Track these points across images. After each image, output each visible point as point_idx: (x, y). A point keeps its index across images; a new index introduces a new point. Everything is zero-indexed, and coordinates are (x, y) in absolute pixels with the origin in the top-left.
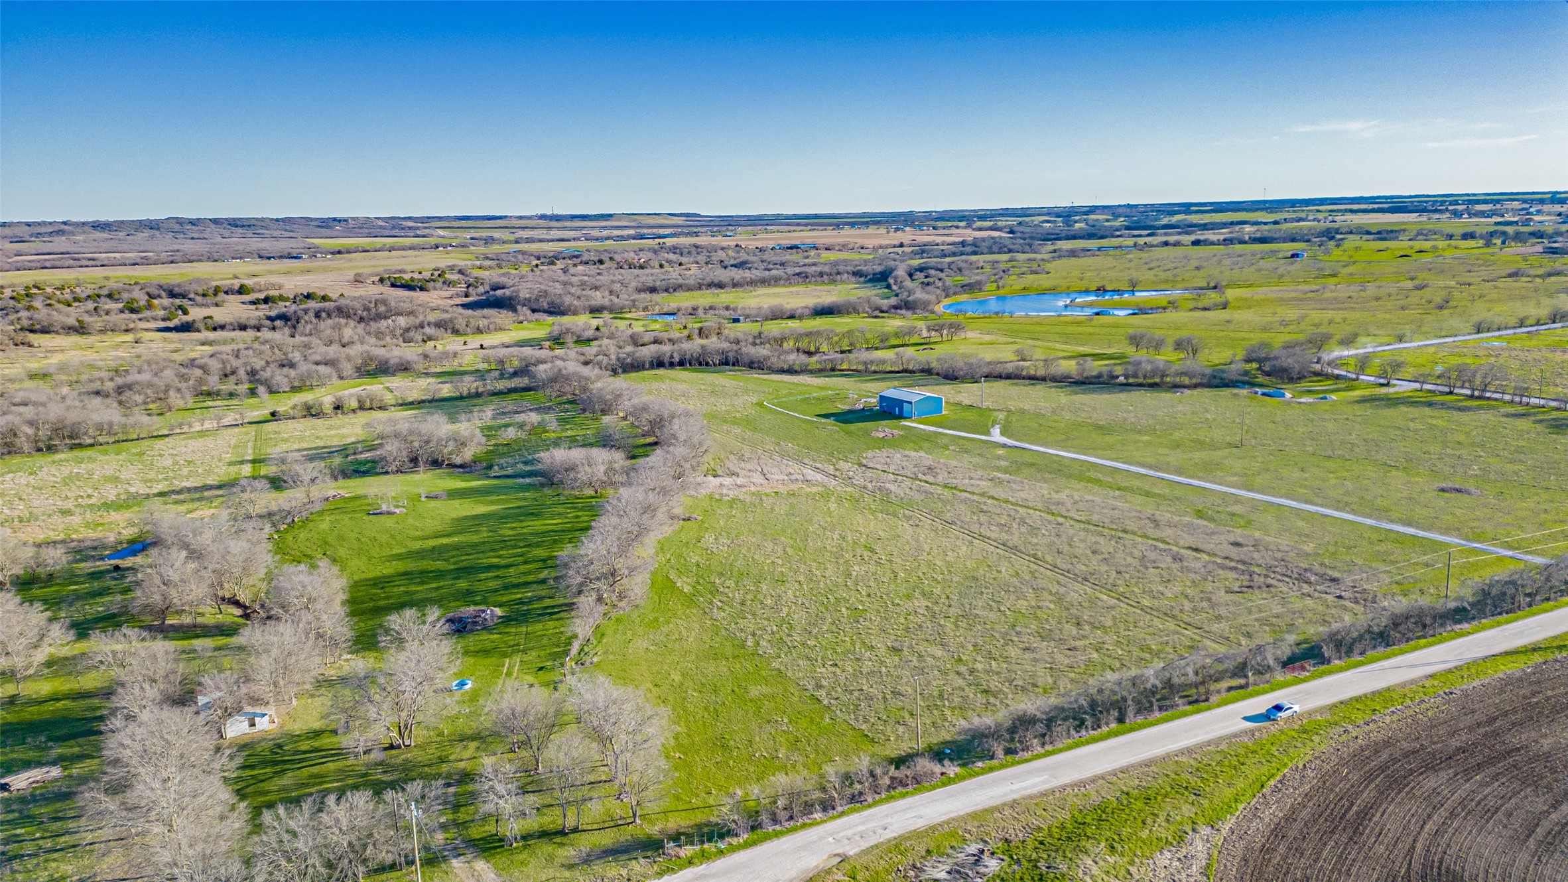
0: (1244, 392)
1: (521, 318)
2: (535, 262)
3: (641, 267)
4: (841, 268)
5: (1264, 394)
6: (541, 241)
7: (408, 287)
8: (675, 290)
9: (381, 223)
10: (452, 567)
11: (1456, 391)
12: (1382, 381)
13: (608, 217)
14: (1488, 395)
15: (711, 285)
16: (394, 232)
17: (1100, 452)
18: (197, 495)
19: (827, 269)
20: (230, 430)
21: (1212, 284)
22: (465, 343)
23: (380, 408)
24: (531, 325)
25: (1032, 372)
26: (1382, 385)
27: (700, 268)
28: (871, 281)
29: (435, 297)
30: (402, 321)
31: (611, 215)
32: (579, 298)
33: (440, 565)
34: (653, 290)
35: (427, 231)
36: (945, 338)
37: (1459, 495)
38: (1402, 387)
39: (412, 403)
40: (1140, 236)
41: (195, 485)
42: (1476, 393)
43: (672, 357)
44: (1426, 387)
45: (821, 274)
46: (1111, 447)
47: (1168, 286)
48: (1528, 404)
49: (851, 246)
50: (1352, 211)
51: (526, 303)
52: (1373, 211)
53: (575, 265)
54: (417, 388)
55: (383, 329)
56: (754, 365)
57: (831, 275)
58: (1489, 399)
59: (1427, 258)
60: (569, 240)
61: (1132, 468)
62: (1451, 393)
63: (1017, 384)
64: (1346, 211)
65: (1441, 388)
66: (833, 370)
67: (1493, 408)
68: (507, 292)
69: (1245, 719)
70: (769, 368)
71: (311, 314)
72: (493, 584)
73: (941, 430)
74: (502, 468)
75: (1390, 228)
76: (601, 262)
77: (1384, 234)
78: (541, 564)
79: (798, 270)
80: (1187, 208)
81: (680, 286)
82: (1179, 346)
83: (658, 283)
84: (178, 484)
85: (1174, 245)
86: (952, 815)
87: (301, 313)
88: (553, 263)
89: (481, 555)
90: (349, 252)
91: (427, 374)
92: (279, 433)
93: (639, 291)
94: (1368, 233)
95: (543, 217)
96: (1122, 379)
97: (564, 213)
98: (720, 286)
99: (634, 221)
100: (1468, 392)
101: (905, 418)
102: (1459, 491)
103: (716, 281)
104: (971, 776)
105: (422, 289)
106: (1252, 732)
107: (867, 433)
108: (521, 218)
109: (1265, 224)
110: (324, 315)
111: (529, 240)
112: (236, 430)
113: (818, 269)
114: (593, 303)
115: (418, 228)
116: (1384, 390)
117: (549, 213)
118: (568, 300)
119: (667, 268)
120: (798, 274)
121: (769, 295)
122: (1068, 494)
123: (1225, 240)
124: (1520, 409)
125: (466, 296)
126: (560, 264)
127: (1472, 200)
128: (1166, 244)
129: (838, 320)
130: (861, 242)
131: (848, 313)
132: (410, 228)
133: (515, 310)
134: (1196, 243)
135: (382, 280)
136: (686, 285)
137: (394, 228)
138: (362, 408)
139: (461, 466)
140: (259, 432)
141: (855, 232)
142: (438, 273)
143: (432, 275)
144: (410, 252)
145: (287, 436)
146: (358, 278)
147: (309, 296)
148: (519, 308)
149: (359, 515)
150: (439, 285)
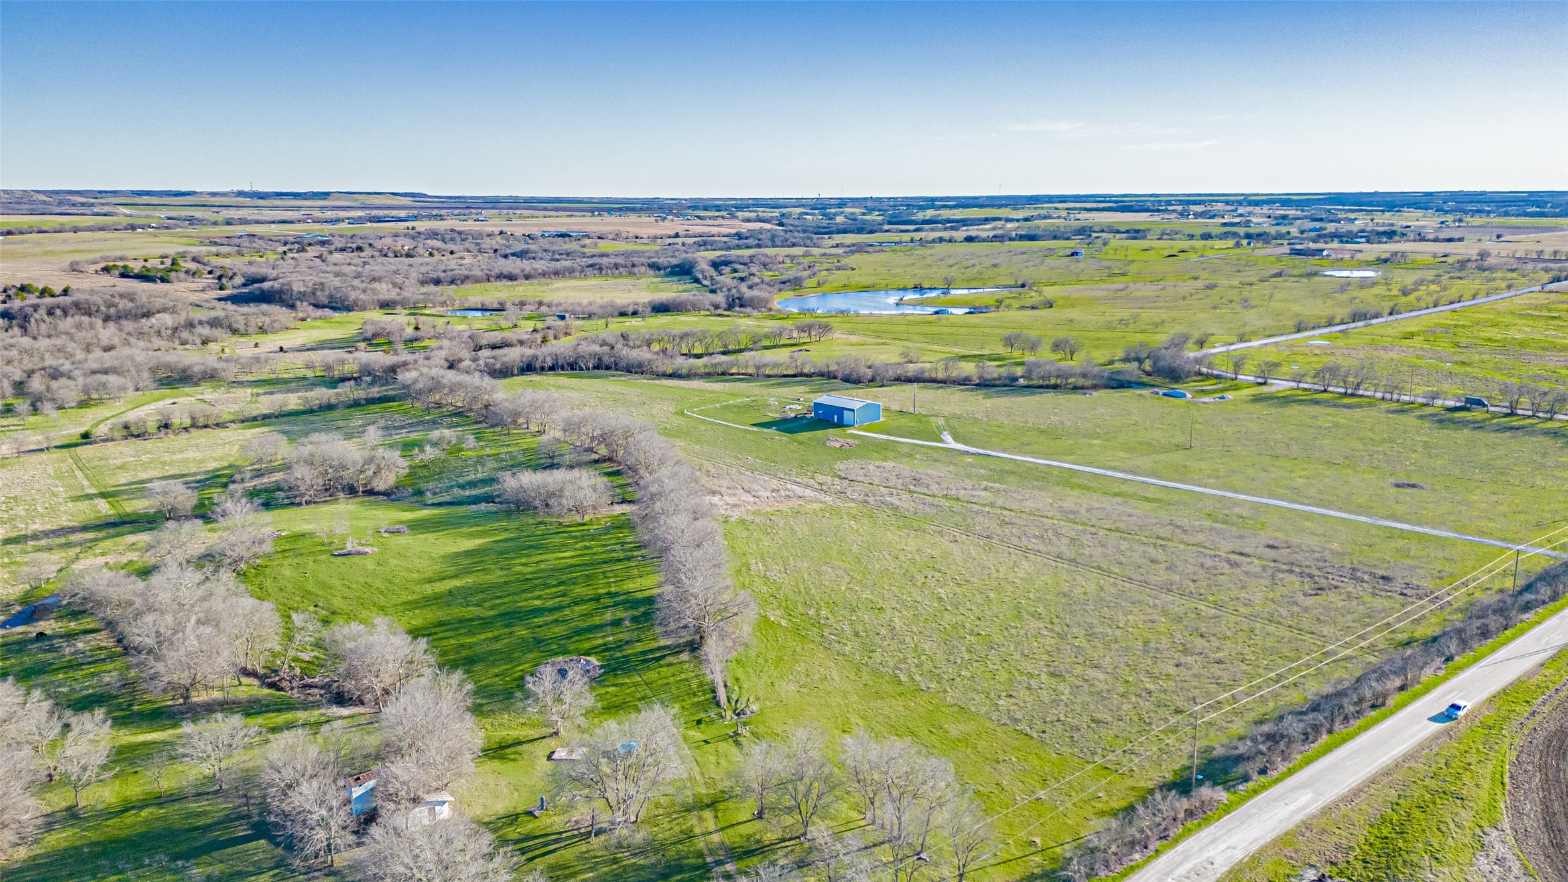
0: (1146, 392)
1: (301, 315)
2: (282, 249)
3: (408, 255)
4: (636, 260)
5: (1165, 395)
6: (258, 222)
7: (144, 277)
8: (462, 282)
9: (42, 198)
10: (492, 613)
11: (1330, 389)
12: (1260, 380)
13: (325, 195)
14: (1361, 392)
15: (500, 277)
16: (63, 209)
17: (1065, 458)
18: (63, 540)
19: (620, 260)
20: (35, 457)
21: (1020, 283)
22: (256, 345)
23: (217, 425)
24: (318, 323)
25: (933, 376)
26: (1260, 384)
27: (475, 257)
28: (672, 274)
29: (181, 289)
30: (167, 319)
31: (328, 194)
32: (364, 291)
33: (472, 611)
34: (437, 282)
35: (106, 209)
36: (814, 339)
37: (1414, 490)
38: (1280, 386)
39: (255, 419)
40: (907, 231)
41: (48, 527)
42: (1350, 391)
43: (544, 361)
44: (1301, 385)
45: (616, 266)
46: (1070, 452)
47: (980, 284)
48: (1398, 401)
49: (624, 235)
50: (1085, 209)
51: (302, 296)
52: (1103, 209)
53: (331, 252)
54: (242, 400)
55: (146, 329)
56: (634, 369)
57: (626, 267)
58: (1361, 396)
59: (1194, 257)
60: (291, 222)
61: (1110, 473)
62: (1325, 391)
63: (926, 388)
64: (1081, 209)
65: (1316, 387)
66: (723, 374)
67: (1370, 405)
68: (276, 285)
69: (1434, 719)
70: (652, 373)
71: (42, 312)
72: (559, 630)
73: (892, 438)
74: (435, 494)
75: (1137, 228)
76: (359, 249)
77: (1136, 234)
78: (594, 605)
79: (590, 261)
80: (931, 203)
81: (467, 277)
82: (1056, 347)
83: (442, 275)
84: (22, 528)
85: (950, 241)
86: (1262, 842)
87: (29, 310)
88: (302, 250)
89: (516, 598)
90: (21, 233)
91: (241, 384)
92: (107, 459)
93: (423, 283)
94: (1118, 232)
95: (241, 194)
96: (1021, 381)
97: (266, 190)
98: (511, 277)
99: (356, 200)
100: (1342, 390)
101: (848, 426)
102: (1414, 486)
103: (505, 273)
104: (1244, 800)
105: (163, 280)
106: (1447, 732)
107: (823, 443)
108: (214, 194)
109: (1018, 220)
110: (58, 312)
111: (244, 221)
112: (44, 456)
113: (612, 260)
114: (381, 297)
115: (93, 205)
116: (1265, 389)
117: (247, 189)
118: (353, 295)
119: (438, 256)
120: (591, 266)
121: (574, 288)
122: (1072, 499)
123: (994, 237)
124: (1395, 406)
125: (221, 289)
126: (312, 252)
127: (1187, 202)
128: (941, 240)
129: (682, 318)
130: (634, 231)
131: (687, 310)
132: (83, 204)
133: (292, 307)
134: (969, 239)
135: (106, 270)
136: (474, 276)
137: (60, 203)
138: (194, 425)
139: (387, 494)
140: (77, 460)
141: (618, 220)
142: (168, 262)
143: (162, 263)
144: (101, 234)
145: (119, 462)
146: (76, 267)
147: (23, 289)
148: (298, 303)
149: (323, 557)
150: (182, 275)
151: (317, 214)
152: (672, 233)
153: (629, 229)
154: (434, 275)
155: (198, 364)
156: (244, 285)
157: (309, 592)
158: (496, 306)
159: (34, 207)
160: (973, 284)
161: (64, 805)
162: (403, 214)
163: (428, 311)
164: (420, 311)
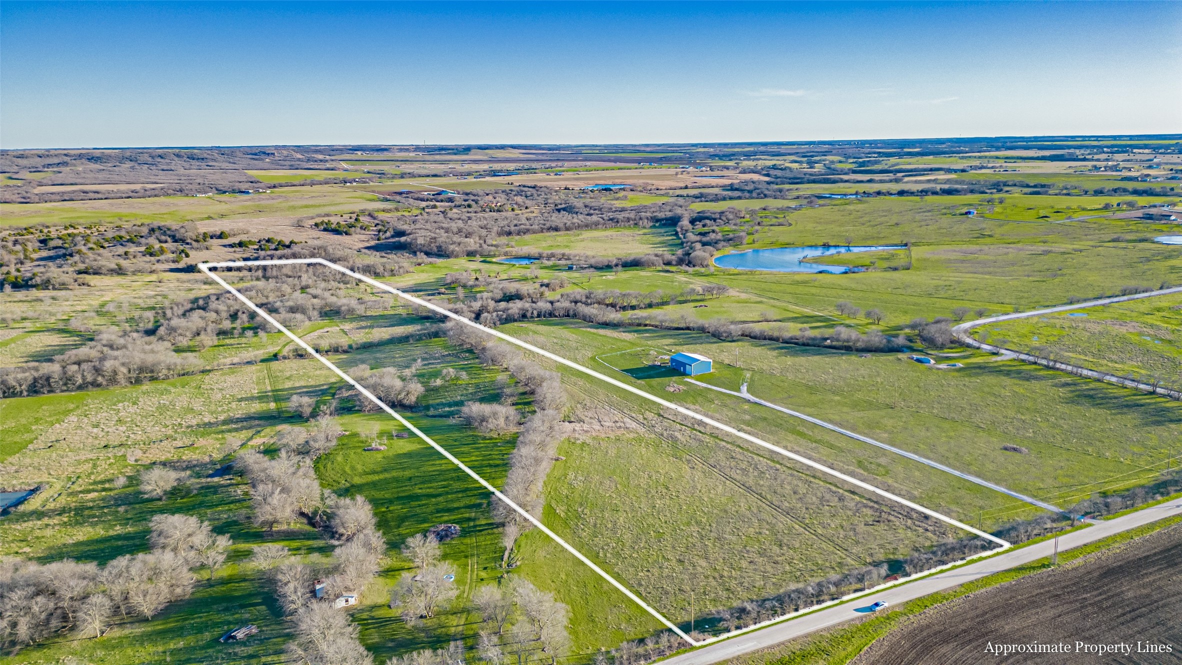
0: (905, 357)
1: (419, 261)
3: (499, 211)
4: (645, 213)
5: (917, 359)
6: (420, 176)
7: (336, 232)
8: (524, 234)
11: (1039, 361)
12: (994, 350)
14: (1058, 365)
15: (550, 229)
16: (307, 164)
17: (808, 410)
19: (632, 214)
20: (249, 368)
21: (904, 242)
24: (427, 269)
25: (770, 334)
26: (993, 354)
27: (541, 210)
28: (664, 225)
29: (354, 241)
32: (460, 244)
34: (509, 234)
35: (334, 164)
37: (1014, 453)
38: (1005, 356)
39: (364, 347)
40: (861, 182)
42: (1051, 364)
43: (532, 311)
44: (1021, 356)
45: (628, 219)
46: (814, 405)
47: (874, 242)
48: (1079, 375)
49: (650, 188)
50: (1021, 158)
51: (422, 247)
56: (587, 319)
57: (634, 220)
58: (1057, 369)
60: (439, 176)
61: (825, 424)
62: (1035, 363)
64: (1018, 158)
65: (1030, 358)
68: (408, 238)
69: (858, 610)
73: (710, 387)
74: (436, 410)
76: (469, 206)
79: (612, 216)
81: (529, 230)
82: (868, 315)
83: (512, 227)
84: (232, 415)
85: (886, 194)
90: (281, 187)
92: (282, 372)
93: (499, 235)
94: (1027, 185)
95: (418, 148)
96: (828, 342)
97: (435, 144)
98: (556, 229)
99: (488, 154)
100: (1046, 362)
101: (687, 375)
102: (1015, 450)
103: (554, 225)
105: (347, 233)
107: (663, 388)
108: (401, 148)
109: (956, 171)
111: (411, 175)
112: (253, 367)
114: (469, 249)
115: (325, 160)
116: (994, 358)
117: (423, 143)
118: (451, 248)
119: (517, 211)
120: (611, 219)
123: (922, 190)
125: (378, 239)
128: (879, 192)
129: (640, 273)
130: (657, 184)
133: (415, 255)
134: (901, 192)
135: (317, 225)
136: (532, 228)
139: (410, 407)
140: (269, 370)
141: (652, 172)
142: (354, 216)
143: (351, 218)
144: (326, 187)
145: (288, 374)
146: (300, 223)
147: (268, 241)
148: (418, 253)
149: (359, 451)
150: (358, 230)
151: (459, 168)
152: (683, 185)
153: (654, 182)
154: (507, 229)
155: (344, 305)
156: (393, 237)
157: (345, 472)
158: (537, 255)
159: (293, 163)
160: (869, 243)
161: (207, 577)
162: (511, 166)
163: (494, 260)
164: (488, 259)
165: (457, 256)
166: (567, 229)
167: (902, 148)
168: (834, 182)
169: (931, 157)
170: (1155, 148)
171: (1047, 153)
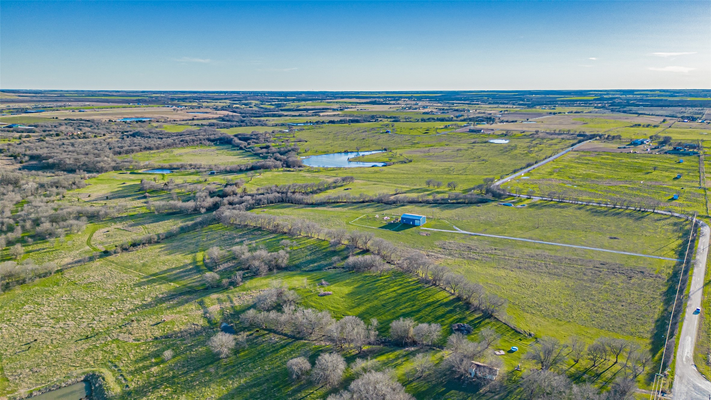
0: (496, 204)
11: (554, 200)
12: (528, 197)
14: (564, 201)
20: (93, 264)
21: (383, 148)
22: (89, 196)
24: (95, 180)
25: (417, 200)
28: (221, 144)
37: (617, 240)
38: (536, 199)
39: (167, 237)
42: (560, 200)
44: (544, 199)
48: (577, 204)
49: (168, 120)
53: (44, 137)
65: (549, 199)
70: (304, 204)
73: (439, 230)
74: (304, 267)
76: (58, 135)
82: (449, 185)
88: (27, 136)
92: (129, 262)
101: (418, 226)
102: (615, 238)
109: (337, 110)
112: (96, 263)
126: (33, 137)
128: (319, 122)
139: (285, 268)
140: (114, 263)
145: (138, 263)
149: (317, 297)
156: (30, 160)
157: (334, 311)
163: (140, 171)
164: (136, 171)
165: (106, 171)
166: (158, 148)
167: (286, 96)
168: (280, 116)
169: (310, 102)
170: (409, 98)
171: (368, 100)
